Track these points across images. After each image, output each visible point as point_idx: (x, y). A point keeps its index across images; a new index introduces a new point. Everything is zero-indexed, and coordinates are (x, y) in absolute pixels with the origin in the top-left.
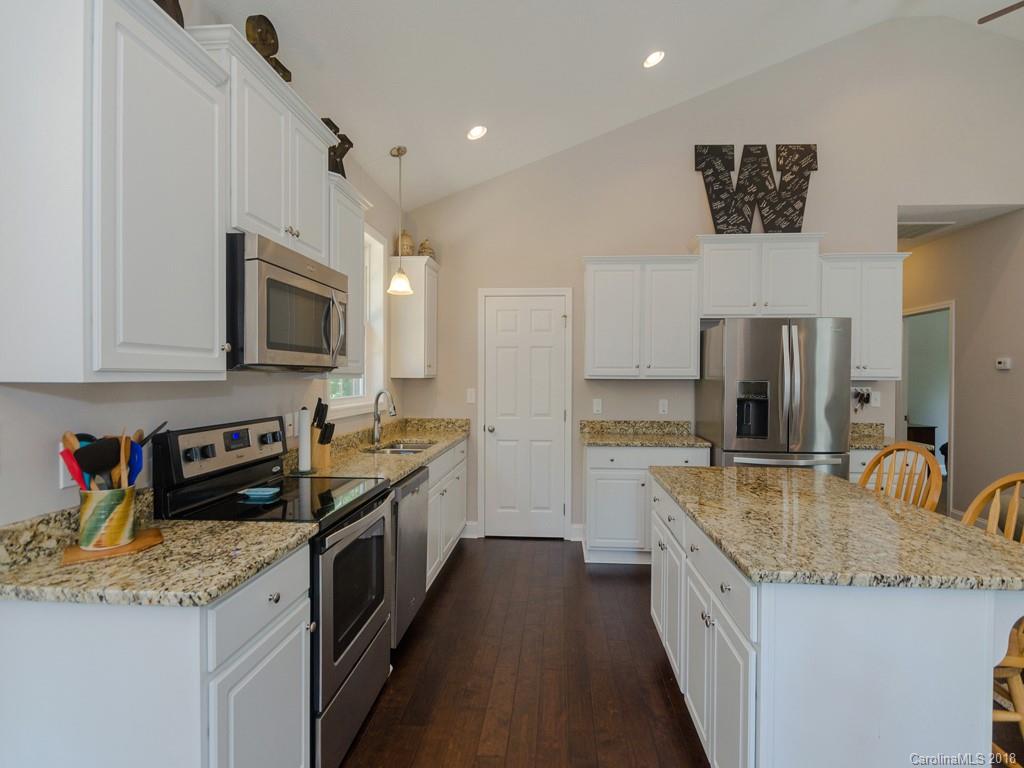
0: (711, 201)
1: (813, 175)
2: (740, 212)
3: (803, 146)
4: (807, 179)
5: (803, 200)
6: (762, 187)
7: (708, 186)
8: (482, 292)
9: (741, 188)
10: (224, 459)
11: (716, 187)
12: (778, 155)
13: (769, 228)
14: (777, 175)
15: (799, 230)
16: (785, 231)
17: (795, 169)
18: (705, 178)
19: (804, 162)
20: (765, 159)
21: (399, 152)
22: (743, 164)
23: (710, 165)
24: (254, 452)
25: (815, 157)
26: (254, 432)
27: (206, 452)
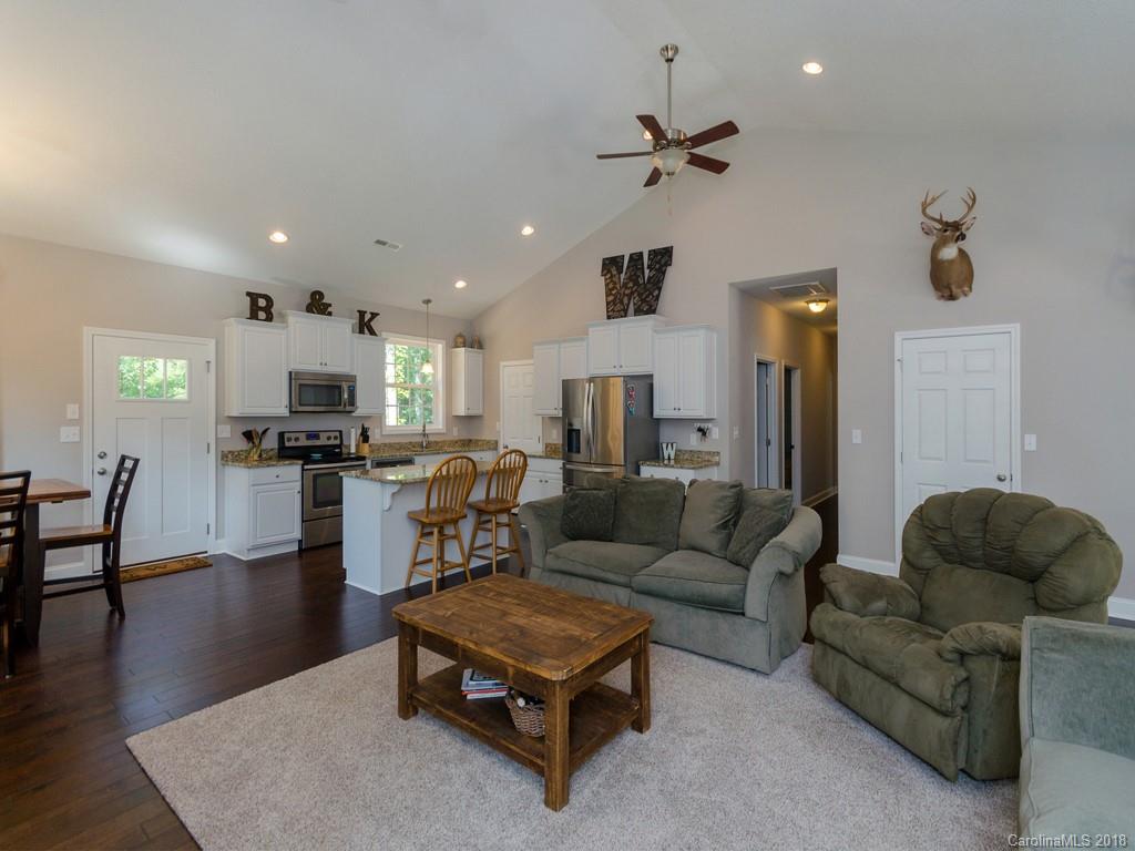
0: (607, 296)
1: (669, 269)
2: (622, 302)
3: (664, 249)
4: (664, 273)
5: (660, 289)
6: (636, 283)
7: (607, 285)
8: (502, 364)
9: (625, 285)
10: (304, 442)
11: (611, 286)
12: (649, 259)
13: (638, 312)
14: (647, 271)
15: (654, 312)
16: (647, 313)
17: (657, 266)
18: (606, 279)
19: (663, 261)
20: (640, 262)
21: (428, 302)
22: (628, 267)
23: (609, 271)
24: (323, 441)
25: (671, 256)
26: (323, 436)
27: (297, 439)
